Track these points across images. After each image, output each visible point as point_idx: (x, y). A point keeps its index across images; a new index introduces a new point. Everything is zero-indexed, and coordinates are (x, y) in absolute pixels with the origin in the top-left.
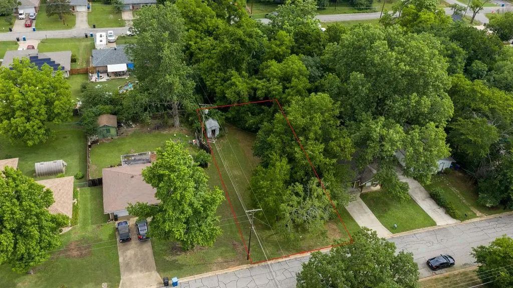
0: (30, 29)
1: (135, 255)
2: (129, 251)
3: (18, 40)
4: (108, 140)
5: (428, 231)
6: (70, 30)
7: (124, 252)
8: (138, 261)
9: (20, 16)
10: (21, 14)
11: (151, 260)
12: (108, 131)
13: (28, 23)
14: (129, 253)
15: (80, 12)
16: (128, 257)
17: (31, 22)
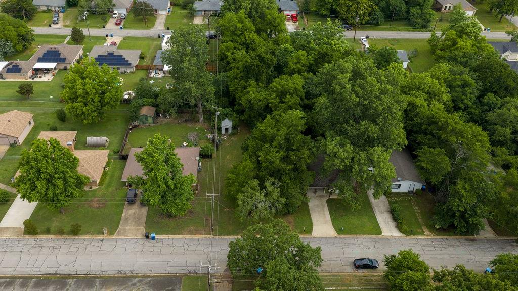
0: (119, 27)
1: (134, 214)
2: (131, 210)
3: (107, 36)
4: (146, 126)
5: (371, 239)
6: (148, 31)
7: (127, 210)
8: (135, 218)
9: (114, 16)
10: (115, 14)
11: (144, 219)
12: (147, 119)
13: (118, 22)
14: (130, 212)
15: (162, 14)
16: (129, 214)
17: (121, 21)
